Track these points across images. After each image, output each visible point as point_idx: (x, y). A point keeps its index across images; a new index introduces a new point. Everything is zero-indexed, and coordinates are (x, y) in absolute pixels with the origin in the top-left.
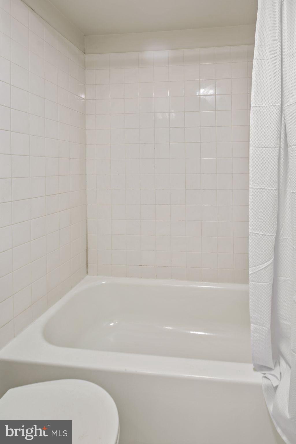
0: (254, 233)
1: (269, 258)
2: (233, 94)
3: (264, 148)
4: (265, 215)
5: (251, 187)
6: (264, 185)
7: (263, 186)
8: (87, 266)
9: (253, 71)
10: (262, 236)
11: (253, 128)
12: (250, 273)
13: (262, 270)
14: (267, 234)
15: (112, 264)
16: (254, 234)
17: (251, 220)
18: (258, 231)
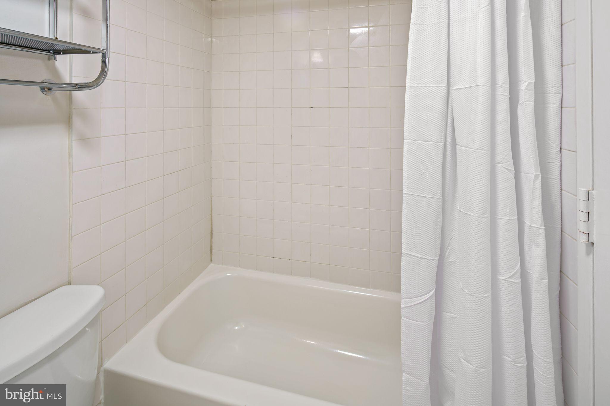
0: (408, 254)
1: (429, 289)
2: (391, 45)
3: (424, 142)
4: (424, 232)
5: (405, 192)
6: (423, 191)
7: (421, 192)
8: (211, 252)
9: (409, 39)
10: (419, 260)
11: (408, 115)
12: (403, 306)
13: (418, 305)
14: (426, 257)
15: (239, 253)
16: (408, 256)
17: (404, 236)
18: (414, 252)
